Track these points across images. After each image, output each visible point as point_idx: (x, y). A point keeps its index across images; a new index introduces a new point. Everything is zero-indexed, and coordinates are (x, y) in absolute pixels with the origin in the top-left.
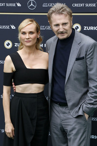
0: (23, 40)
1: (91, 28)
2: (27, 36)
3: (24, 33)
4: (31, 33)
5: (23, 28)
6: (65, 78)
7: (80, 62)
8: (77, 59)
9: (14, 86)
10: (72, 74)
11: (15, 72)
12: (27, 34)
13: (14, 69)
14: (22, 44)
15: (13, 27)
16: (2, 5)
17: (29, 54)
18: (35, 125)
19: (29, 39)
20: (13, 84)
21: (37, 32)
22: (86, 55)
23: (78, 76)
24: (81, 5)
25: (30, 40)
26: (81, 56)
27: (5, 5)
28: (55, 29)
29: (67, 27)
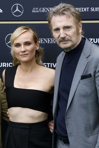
0: (18, 54)
2: (22, 48)
3: (18, 45)
4: (27, 43)
5: (16, 39)
7: (86, 81)
8: (83, 77)
10: (75, 98)
12: (22, 46)
19: (25, 51)
22: (95, 72)
23: (84, 101)
25: (27, 53)
26: (89, 73)
29: (70, 32)
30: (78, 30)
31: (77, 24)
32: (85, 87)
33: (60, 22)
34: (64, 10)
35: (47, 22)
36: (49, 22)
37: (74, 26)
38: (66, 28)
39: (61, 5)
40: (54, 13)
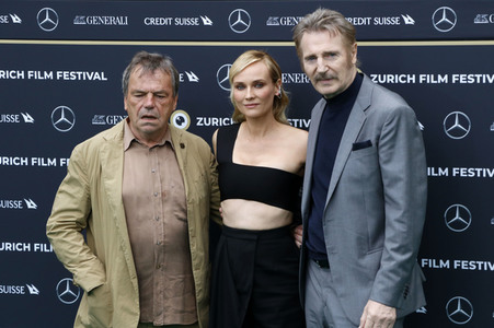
0: (241, 102)
2: (248, 92)
3: (241, 86)
4: (258, 84)
6: (327, 190)
7: (360, 153)
8: (356, 147)
12: (249, 88)
19: (251, 99)
21: (274, 81)
22: (378, 138)
23: (357, 190)
25: (256, 101)
26: (368, 139)
29: (336, 63)
30: (349, 59)
31: (348, 47)
32: (359, 164)
33: (316, 43)
34: (325, 22)
35: (293, 44)
36: (298, 43)
37: (343, 52)
38: (328, 55)
39: (319, 13)
40: (306, 26)
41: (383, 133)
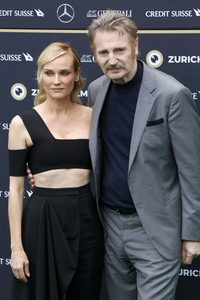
0: (49, 86)
1: (183, 59)
2: (56, 79)
3: (50, 73)
4: (63, 73)
5: (48, 63)
6: (128, 159)
7: (155, 129)
8: (150, 124)
9: (30, 175)
10: (140, 153)
11: (32, 147)
12: (57, 75)
13: (30, 142)
14: (43, 92)
15: (28, 58)
16: (7, 13)
17: (58, 111)
18: (77, 250)
19: (59, 84)
20: (29, 171)
21: (76, 70)
23: (152, 156)
24: (164, 14)
25: (61, 86)
26: (158, 117)
27: (13, 13)
28: (101, 60)
29: (124, 57)
31: (132, 43)
32: (154, 137)
33: (108, 41)
37: (129, 48)
38: (118, 50)
41: (171, 111)
